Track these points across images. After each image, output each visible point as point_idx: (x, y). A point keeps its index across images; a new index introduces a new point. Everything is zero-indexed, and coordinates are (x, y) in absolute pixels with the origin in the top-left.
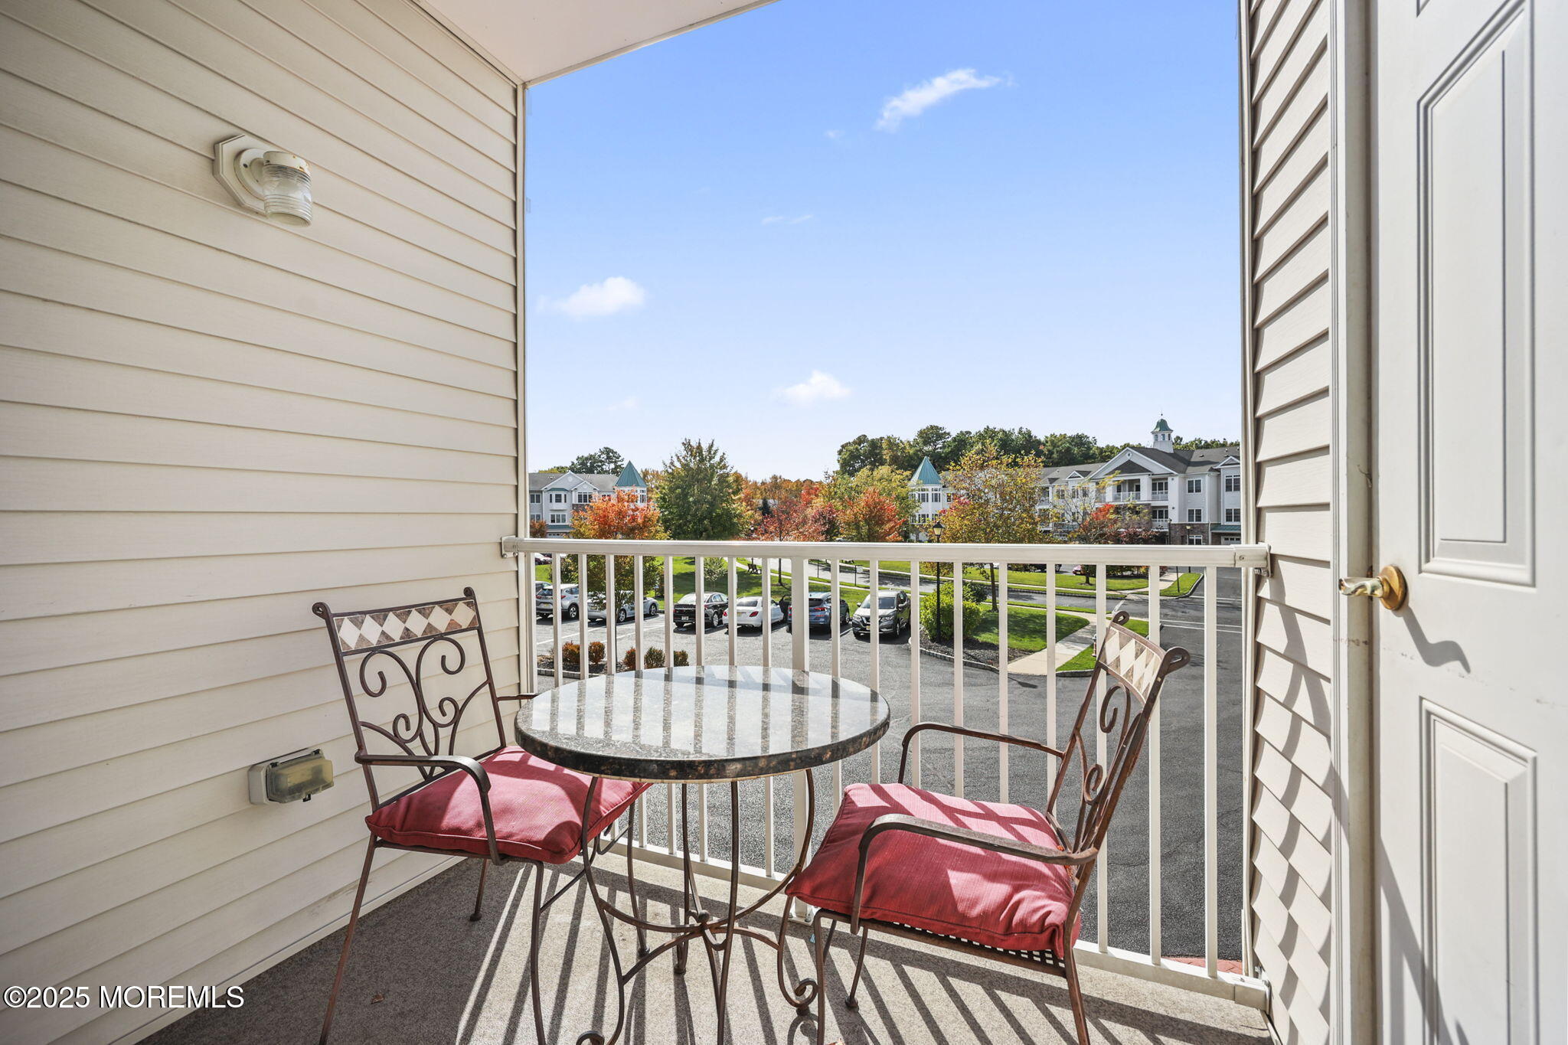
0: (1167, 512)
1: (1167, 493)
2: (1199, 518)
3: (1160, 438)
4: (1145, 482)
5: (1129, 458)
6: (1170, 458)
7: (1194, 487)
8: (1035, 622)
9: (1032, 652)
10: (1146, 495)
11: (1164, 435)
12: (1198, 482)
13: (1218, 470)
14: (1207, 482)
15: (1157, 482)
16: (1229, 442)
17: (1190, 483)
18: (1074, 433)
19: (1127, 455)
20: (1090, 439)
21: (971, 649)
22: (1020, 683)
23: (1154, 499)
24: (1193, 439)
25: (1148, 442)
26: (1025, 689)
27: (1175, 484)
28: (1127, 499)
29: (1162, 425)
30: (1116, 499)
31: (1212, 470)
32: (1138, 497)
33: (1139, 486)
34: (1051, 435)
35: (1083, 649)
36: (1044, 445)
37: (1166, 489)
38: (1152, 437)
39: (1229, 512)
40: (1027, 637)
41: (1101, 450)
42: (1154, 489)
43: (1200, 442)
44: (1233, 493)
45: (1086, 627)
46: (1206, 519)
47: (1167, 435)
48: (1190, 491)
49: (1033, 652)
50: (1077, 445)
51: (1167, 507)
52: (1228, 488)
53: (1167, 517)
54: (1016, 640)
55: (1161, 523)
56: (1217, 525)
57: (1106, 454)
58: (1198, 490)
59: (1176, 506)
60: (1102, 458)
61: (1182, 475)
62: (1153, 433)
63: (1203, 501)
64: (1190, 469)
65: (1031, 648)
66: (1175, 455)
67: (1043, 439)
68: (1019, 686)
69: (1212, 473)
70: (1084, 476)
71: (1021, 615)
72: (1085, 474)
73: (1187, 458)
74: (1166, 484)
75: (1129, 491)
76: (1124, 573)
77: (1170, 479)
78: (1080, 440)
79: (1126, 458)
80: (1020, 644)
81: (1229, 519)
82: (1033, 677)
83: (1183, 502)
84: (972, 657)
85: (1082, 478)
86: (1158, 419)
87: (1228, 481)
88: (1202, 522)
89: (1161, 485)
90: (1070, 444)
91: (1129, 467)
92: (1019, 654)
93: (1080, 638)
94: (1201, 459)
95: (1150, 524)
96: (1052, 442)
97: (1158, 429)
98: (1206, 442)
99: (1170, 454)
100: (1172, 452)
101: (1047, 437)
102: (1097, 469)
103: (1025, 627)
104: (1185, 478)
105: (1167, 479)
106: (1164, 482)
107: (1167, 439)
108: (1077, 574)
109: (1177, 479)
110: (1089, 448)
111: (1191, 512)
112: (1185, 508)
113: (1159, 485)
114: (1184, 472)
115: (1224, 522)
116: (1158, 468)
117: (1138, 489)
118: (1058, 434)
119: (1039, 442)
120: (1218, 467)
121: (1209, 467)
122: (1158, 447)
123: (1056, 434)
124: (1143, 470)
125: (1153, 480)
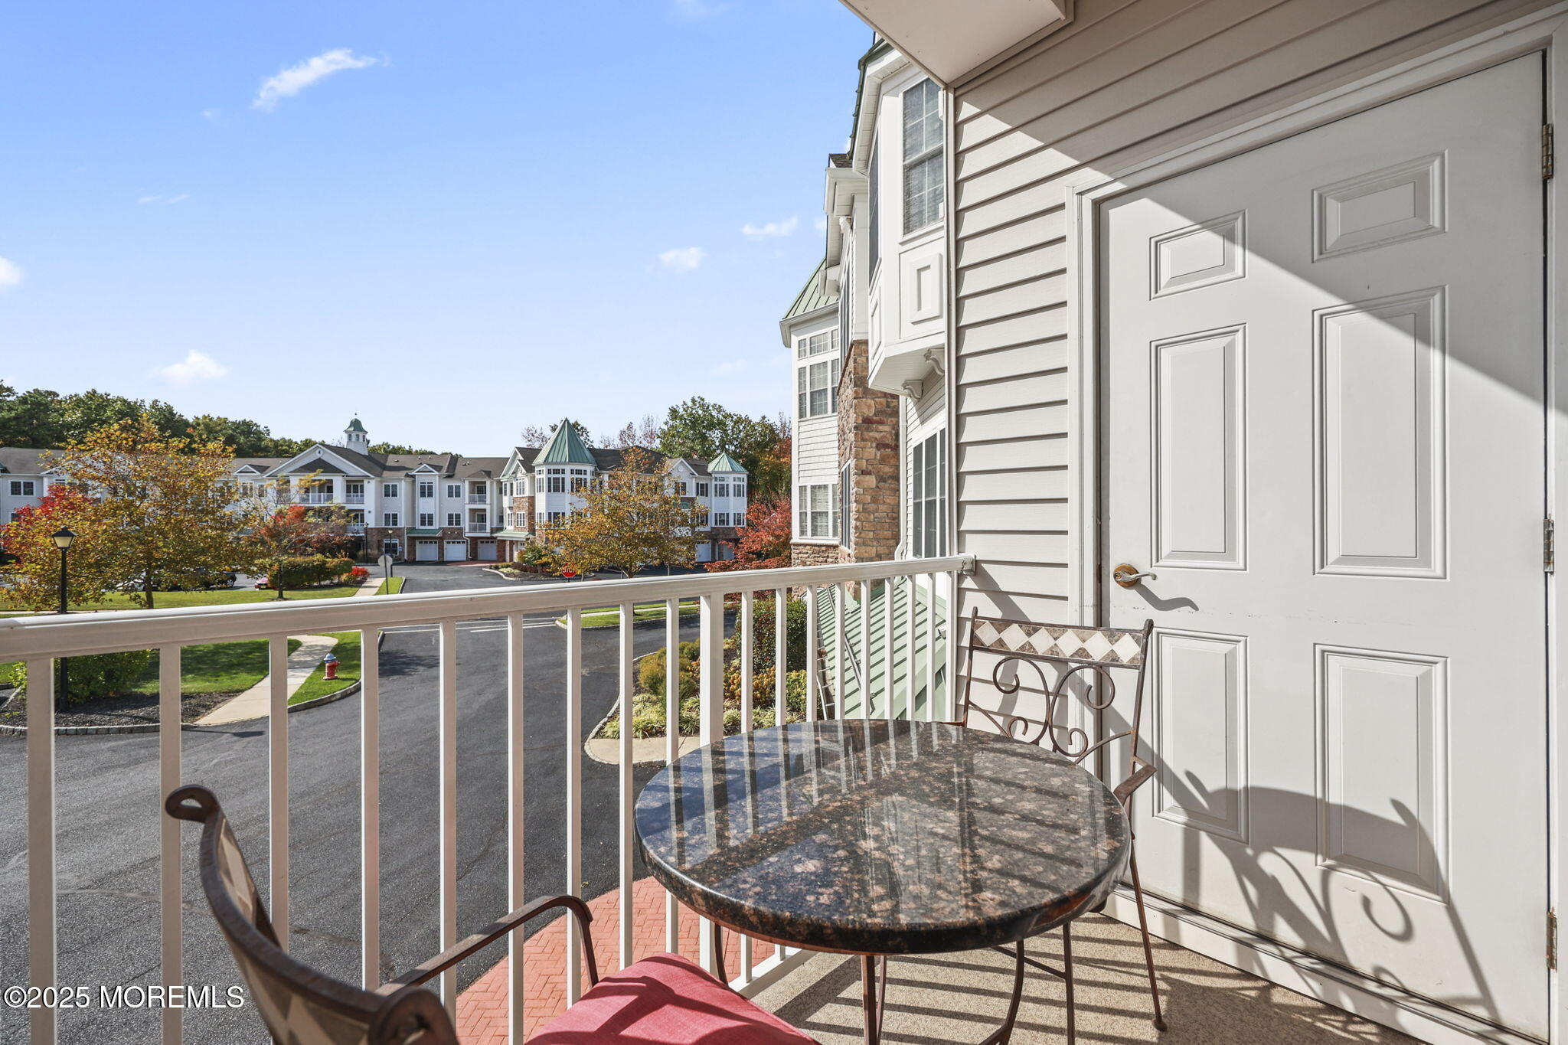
0: (362, 515)
1: (362, 496)
2: (395, 523)
3: (354, 438)
4: (339, 483)
5: (319, 456)
6: (365, 460)
7: (390, 492)
8: (228, 654)
9: (239, 692)
10: (339, 496)
11: (358, 436)
12: (395, 487)
13: (413, 476)
14: (403, 487)
15: (352, 484)
16: (414, 450)
17: (387, 487)
18: (240, 419)
19: (317, 452)
20: (261, 428)
21: (136, 708)
22: (235, 734)
23: (348, 502)
24: (381, 443)
25: (343, 441)
26: (248, 739)
27: (371, 488)
28: (317, 501)
29: (356, 425)
30: (303, 500)
31: (407, 475)
32: (330, 498)
33: (332, 487)
34: (205, 417)
35: (309, 675)
36: (194, 428)
37: (362, 491)
38: (345, 436)
39: (423, 517)
40: (223, 674)
41: (276, 443)
42: (348, 491)
43: (388, 447)
44: (426, 499)
45: (300, 649)
46: (402, 523)
47: (361, 435)
48: (387, 495)
49: (242, 691)
50: (243, 433)
51: (363, 510)
52: (423, 494)
53: (362, 521)
54: (208, 681)
55: (356, 527)
56: (412, 529)
57: (283, 450)
58: (395, 495)
59: (373, 510)
60: (277, 452)
61: (379, 479)
62: (346, 431)
63: (400, 505)
64: (386, 474)
65: (237, 687)
66: (368, 458)
67: (191, 420)
68: (236, 738)
69: (408, 479)
70: (261, 472)
71: (201, 648)
72: (262, 469)
73: (382, 461)
74: (362, 486)
75: (320, 492)
76: (322, 583)
77: (365, 482)
78: (247, 428)
79: (317, 456)
80: (217, 685)
81: (423, 523)
82: (252, 722)
83: (379, 507)
84: (141, 718)
85: (258, 473)
86: (353, 418)
87: (423, 488)
88: (398, 526)
89: (356, 487)
90: (234, 430)
91: (319, 465)
92: (220, 698)
93: (298, 663)
94: (396, 464)
95: (344, 528)
96: (207, 426)
97: (352, 429)
98: (394, 447)
99: (364, 456)
100: (367, 454)
101: (197, 418)
102: (279, 466)
103: (215, 662)
104: (381, 482)
105: (362, 481)
106: (359, 484)
107: (361, 440)
108: (260, 589)
109: (373, 482)
110: (260, 439)
111: (387, 516)
112: (381, 512)
113: (354, 487)
114: (380, 476)
115: (418, 526)
116: (354, 470)
117: (330, 490)
118: (214, 415)
119: (186, 424)
120: (413, 473)
121: (405, 472)
122: (352, 447)
123: (211, 416)
124: (336, 470)
125: (347, 481)
